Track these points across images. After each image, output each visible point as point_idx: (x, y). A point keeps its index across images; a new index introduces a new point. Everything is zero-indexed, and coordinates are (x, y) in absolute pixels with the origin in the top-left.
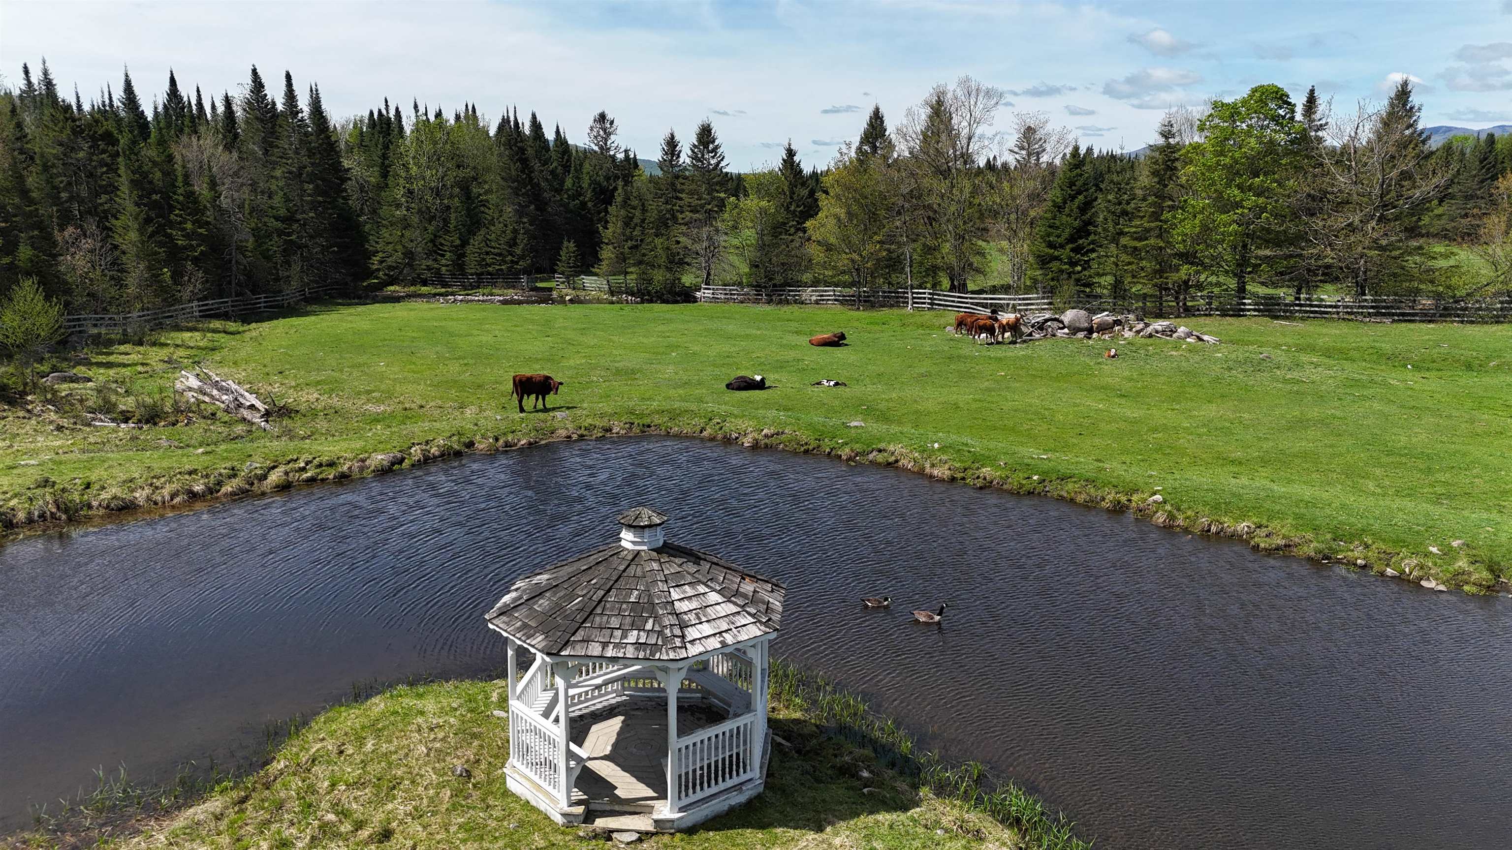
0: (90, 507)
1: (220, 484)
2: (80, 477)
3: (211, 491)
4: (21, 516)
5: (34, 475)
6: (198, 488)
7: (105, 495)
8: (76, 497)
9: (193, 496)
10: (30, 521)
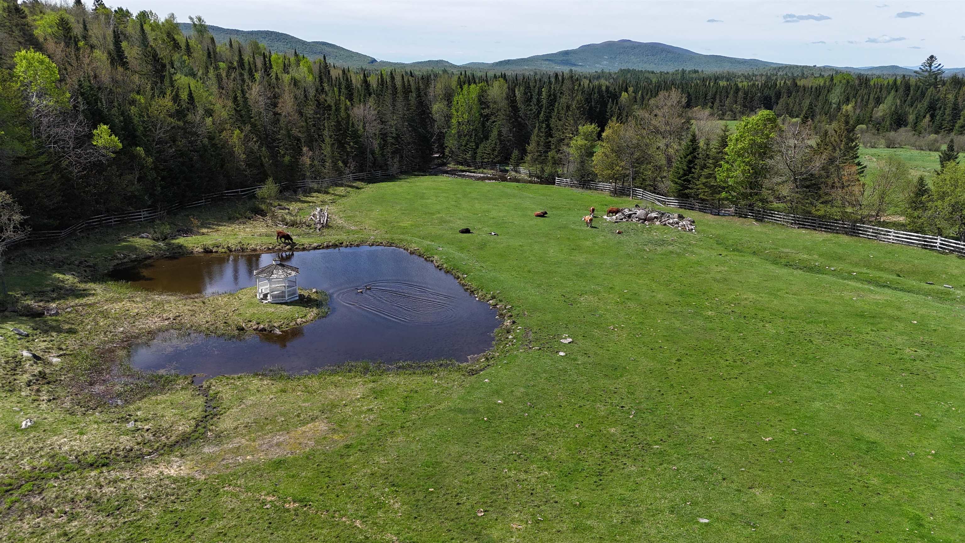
0: (247, 249)
1: (275, 247)
2: (247, 242)
3: (273, 248)
4: (233, 249)
5: (239, 240)
6: (270, 247)
7: (251, 247)
8: (245, 247)
9: (269, 249)
10: (235, 251)
